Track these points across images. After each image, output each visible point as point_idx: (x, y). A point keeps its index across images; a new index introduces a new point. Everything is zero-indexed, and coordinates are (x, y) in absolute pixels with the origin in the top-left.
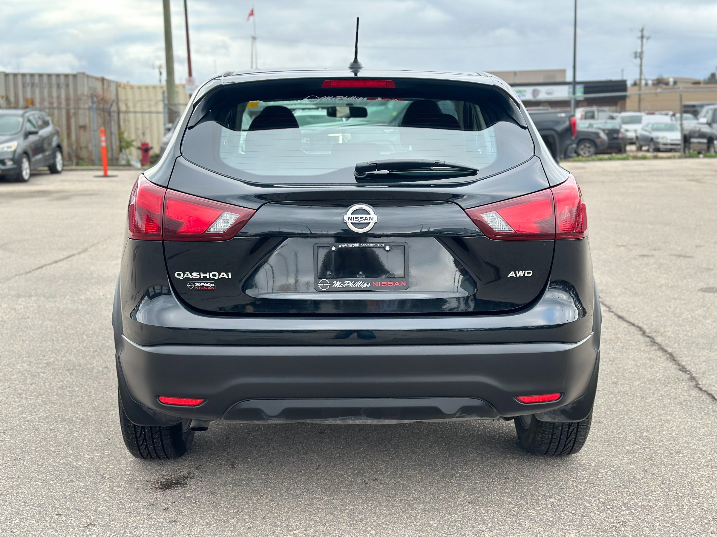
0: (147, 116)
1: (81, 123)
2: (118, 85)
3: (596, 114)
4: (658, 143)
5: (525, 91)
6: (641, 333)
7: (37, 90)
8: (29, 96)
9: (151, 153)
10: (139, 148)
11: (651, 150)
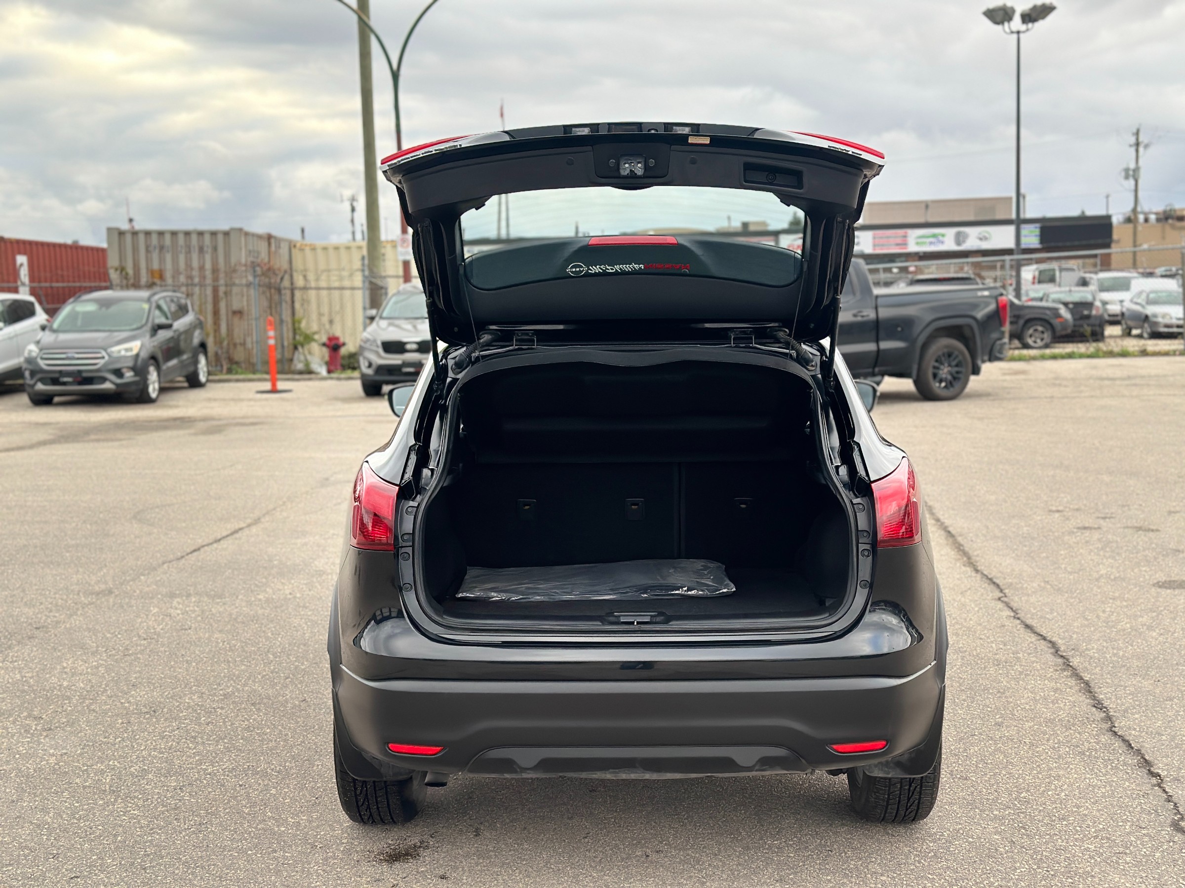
0: (336, 293)
1: (236, 306)
2: (292, 245)
3: (1057, 274)
4: (1156, 324)
5: (943, 235)
6: (1053, 650)
7: (168, 257)
8: (156, 266)
9: (343, 351)
10: (324, 345)
11: (1145, 335)
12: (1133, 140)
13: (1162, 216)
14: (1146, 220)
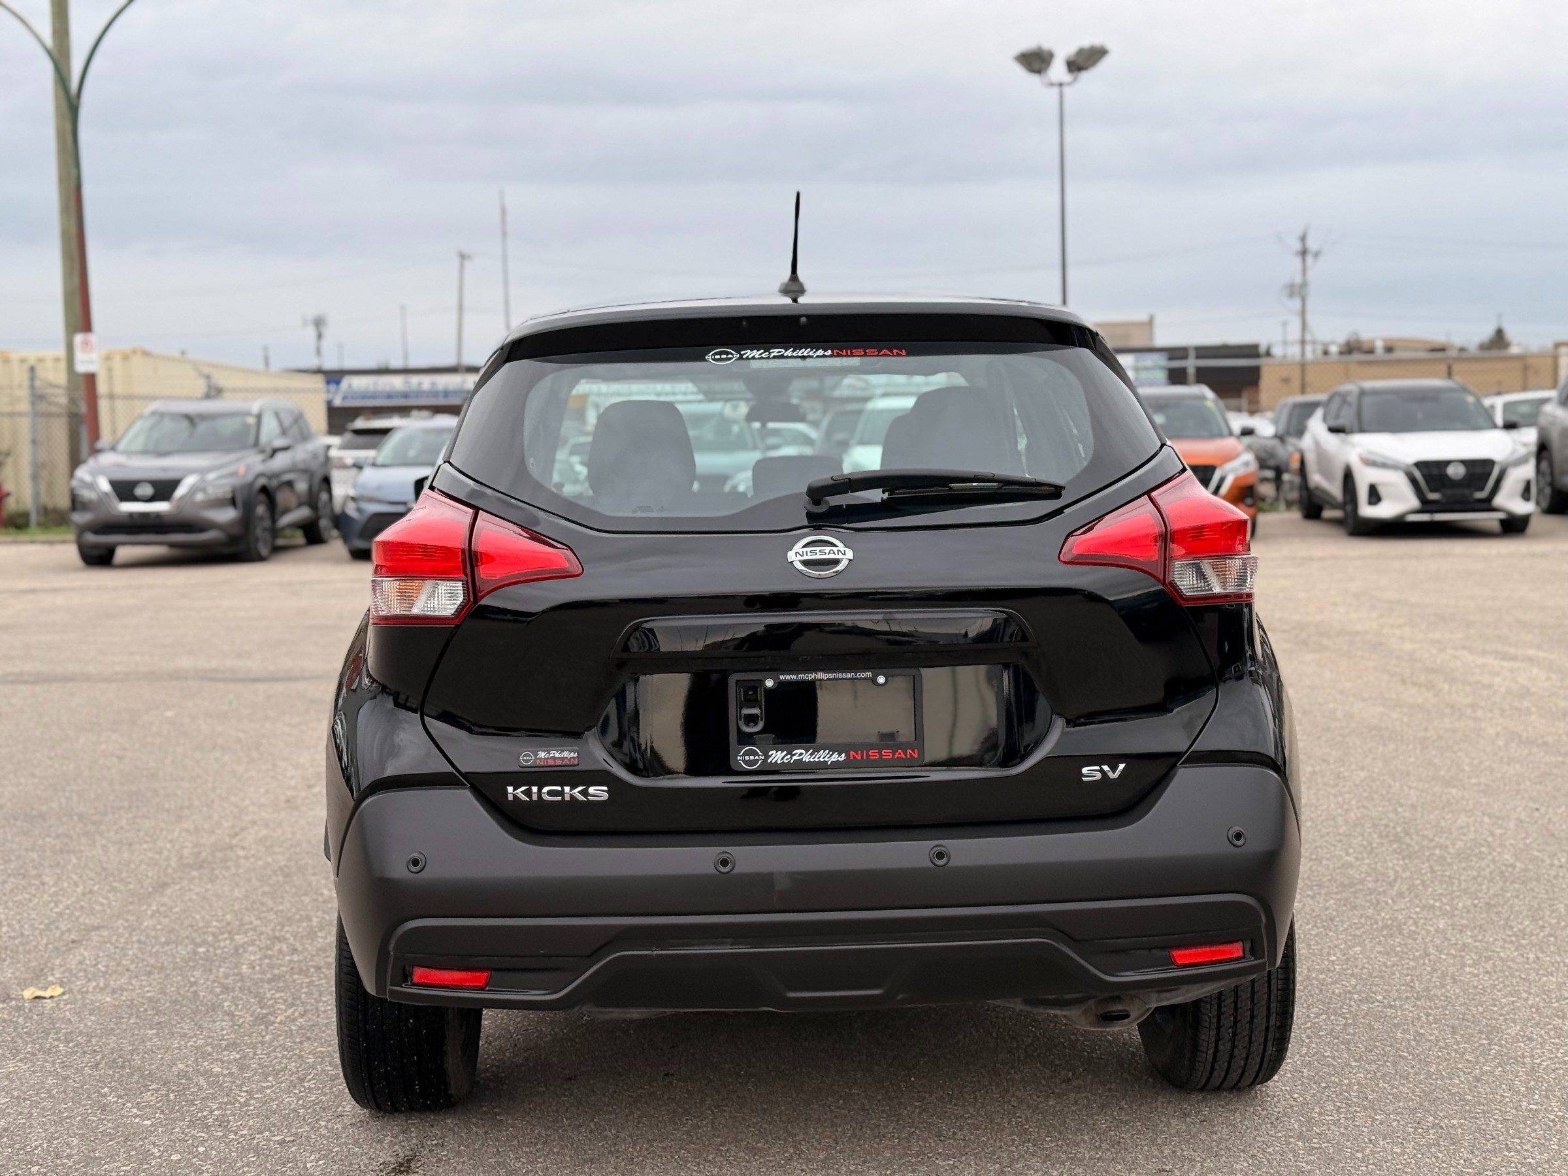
12: (1297, 246)
13: (1344, 349)
14: (1326, 353)
